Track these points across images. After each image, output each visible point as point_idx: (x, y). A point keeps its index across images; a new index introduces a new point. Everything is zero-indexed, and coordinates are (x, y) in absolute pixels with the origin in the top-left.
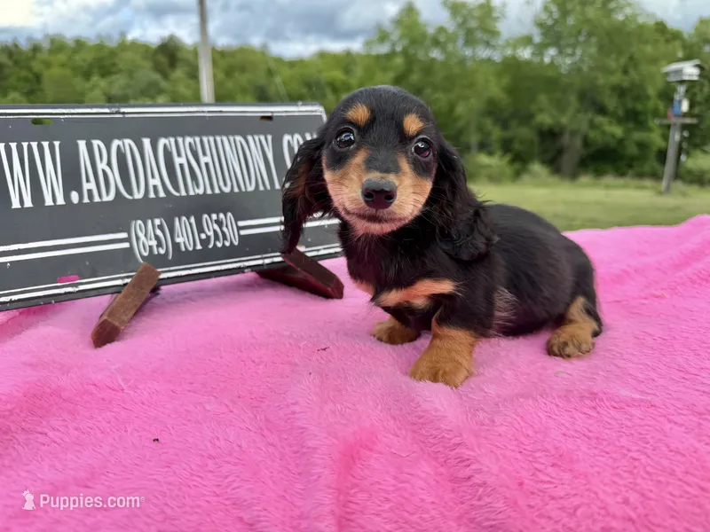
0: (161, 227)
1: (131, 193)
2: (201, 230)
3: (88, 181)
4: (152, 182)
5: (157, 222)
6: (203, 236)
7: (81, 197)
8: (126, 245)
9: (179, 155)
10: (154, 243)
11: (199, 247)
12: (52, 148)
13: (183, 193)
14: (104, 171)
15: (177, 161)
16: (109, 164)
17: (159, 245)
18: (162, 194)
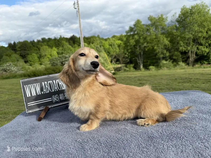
0: (57, 96)
1: (52, 91)
2: (64, 96)
3: (44, 89)
4: (55, 88)
5: (57, 95)
6: (65, 97)
7: (43, 92)
8: (51, 100)
9: (60, 83)
10: (56, 99)
11: (64, 99)
12: (38, 84)
13: (61, 89)
14: (47, 87)
15: (60, 84)
16: (48, 86)
17: (57, 99)
18: (57, 90)
